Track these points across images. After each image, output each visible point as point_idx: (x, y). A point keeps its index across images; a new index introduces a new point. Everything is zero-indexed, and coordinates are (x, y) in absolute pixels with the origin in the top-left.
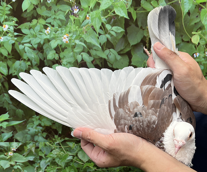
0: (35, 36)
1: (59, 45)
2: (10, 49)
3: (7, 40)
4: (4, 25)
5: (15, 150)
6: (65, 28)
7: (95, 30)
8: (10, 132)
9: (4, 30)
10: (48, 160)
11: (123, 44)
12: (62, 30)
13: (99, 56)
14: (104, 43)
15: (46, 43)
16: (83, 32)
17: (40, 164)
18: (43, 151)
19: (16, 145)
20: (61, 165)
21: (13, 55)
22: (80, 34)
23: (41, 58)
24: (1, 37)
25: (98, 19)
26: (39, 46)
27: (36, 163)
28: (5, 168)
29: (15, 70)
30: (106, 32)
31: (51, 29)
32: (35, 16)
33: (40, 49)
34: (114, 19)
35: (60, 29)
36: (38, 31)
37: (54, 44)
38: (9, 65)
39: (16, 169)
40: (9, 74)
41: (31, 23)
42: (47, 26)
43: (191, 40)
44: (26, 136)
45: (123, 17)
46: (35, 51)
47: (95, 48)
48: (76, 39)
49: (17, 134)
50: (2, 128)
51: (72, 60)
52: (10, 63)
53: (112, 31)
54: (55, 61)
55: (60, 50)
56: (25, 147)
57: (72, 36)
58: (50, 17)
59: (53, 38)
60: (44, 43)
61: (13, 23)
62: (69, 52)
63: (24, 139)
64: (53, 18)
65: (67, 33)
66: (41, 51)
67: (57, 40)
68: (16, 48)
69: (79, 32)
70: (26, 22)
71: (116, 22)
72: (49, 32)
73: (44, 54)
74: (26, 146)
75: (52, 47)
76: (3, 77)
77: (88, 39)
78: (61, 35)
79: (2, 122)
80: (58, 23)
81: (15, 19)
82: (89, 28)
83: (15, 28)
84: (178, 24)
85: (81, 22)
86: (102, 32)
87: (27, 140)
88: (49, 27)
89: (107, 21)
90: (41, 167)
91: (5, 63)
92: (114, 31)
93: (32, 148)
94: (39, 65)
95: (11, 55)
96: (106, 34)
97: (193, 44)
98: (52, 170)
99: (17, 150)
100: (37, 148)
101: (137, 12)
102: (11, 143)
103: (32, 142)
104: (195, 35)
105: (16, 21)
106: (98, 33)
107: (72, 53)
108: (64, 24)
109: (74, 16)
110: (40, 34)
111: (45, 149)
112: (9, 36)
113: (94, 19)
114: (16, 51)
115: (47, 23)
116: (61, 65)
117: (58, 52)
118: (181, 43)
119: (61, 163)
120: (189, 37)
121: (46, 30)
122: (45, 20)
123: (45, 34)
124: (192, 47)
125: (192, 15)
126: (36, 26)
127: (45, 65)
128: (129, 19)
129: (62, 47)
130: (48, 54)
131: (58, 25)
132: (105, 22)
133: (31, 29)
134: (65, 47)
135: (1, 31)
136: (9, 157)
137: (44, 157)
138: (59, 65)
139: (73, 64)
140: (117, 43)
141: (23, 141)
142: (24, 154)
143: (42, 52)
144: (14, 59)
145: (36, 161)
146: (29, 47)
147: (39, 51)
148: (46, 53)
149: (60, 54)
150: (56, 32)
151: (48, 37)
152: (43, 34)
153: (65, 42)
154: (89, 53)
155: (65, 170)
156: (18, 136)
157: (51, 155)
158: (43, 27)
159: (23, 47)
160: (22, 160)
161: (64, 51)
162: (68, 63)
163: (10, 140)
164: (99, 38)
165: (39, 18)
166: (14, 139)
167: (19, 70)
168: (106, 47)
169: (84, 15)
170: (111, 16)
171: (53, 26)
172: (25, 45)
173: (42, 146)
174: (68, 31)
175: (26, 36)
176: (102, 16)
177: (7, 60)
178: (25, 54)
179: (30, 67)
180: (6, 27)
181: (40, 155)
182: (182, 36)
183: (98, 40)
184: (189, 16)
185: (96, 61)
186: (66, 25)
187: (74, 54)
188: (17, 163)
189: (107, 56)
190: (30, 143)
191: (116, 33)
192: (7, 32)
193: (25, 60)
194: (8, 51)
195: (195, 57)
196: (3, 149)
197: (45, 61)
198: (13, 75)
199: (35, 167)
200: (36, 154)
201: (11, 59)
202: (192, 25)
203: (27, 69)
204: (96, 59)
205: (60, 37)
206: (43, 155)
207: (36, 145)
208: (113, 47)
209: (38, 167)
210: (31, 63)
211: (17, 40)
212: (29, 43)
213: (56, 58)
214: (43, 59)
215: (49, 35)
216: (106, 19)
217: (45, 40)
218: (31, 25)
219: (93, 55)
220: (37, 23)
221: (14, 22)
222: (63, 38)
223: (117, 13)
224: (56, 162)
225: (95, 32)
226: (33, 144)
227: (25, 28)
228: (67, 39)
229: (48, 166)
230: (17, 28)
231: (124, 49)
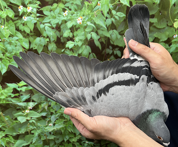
0: (54, 18)
1: (74, 26)
2: (32, 27)
3: (30, 20)
4: (28, 7)
5: (31, 108)
6: (80, 12)
7: (103, 15)
8: (28, 94)
9: (28, 11)
10: (57, 115)
11: (124, 26)
12: (77, 13)
13: (104, 35)
14: (109, 25)
15: (64, 23)
16: (94, 16)
17: (51, 118)
18: (54, 109)
19: (32, 104)
20: (67, 118)
21: (34, 33)
22: (92, 17)
23: (58, 36)
24: (25, 17)
25: (107, 6)
26: (58, 26)
27: (48, 117)
28: (22, 122)
29: (36, 45)
30: (112, 16)
31: (68, 12)
32: (56, 1)
33: (58, 28)
34: (119, 6)
35: (76, 12)
36: (58, 13)
37: (70, 25)
38: (30, 40)
39: (31, 123)
40: (31, 48)
41: (52, 6)
42: (65, 9)
43: (173, 25)
44: (41, 97)
45: (126, 5)
46: (54, 30)
47: (101, 29)
48: (88, 21)
49: (34, 96)
50: (21, 91)
51: (83, 38)
52: (31, 39)
53: (117, 15)
54: (69, 39)
55: (74, 29)
56: (39, 106)
57: (85, 19)
58: (69, 2)
59: (70, 20)
60: (62, 24)
61: (36, 6)
62: (81, 32)
63: (39, 99)
64: (71, 3)
65: (81, 16)
66: (58, 30)
67: (73, 21)
68: (37, 27)
69: (90, 15)
70: (47, 5)
71: (120, 9)
72: (67, 14)
73: (61, 32)
74: (41, 105)
75: (68, 26)
76: (24, 50)
77: (98, 21)
78: (76, 17)
79: (22, 87)
80: (74, 8)
81: (39, 3)
82: (99, 12)
83: (38, 10)
84: (166, 12)
85: (93, 7)
86: (108, 16)
87: (42, 101)
88: (66, 10)
89: (114, 8)
90: (52, 120)
91: (27, 39)
92: (118, 16)
93: (45, 106)
94: (56, 41)
95: (33, 32)
96: (111, 18)
97: (174, 28)
98: (60, 122)
99: (33, 109)
100: (49, 106)
101: (137, 2)
102: (28, 103)
103: (46, 102)
104: (176, 21)
105: (39, 4)
106: (105, 17)
107: (83, 32)
108: (79, 8)
109: (88, 2)
110: (59, 16)
111: (56, 106)
112: (32, 16)
113: (104, 6)
114: (37, 30)
115: (65, 7)
116: (74, 42)
117: (72, 31)
118: (166, 27)
119: (67, 117)
120: (172, 23)
121: (65, 12)
122: (64, 5)
123: (63, 16)
124: (173, 30)
125: (176, 6)
126: (56, 9)
127: (61, 41)
128: (130, 7)
129: (76, 28)
130: (64, 33)
131: (74, 9)
132: (112, 8)
133: (52, 12)
134: (78, 27)
135: (25, 12)
136: (26, 113)
137: (54, 113)
138: (72, 41)
139: (84, 41)
140: (119, 26)
141: (38, 101)
142: (38, 111)
143: (60, 31)
144: (35, 36)
145: (48, 116)
146: (49, 27)
147: (57, 30)
148: (62, 32)
149: (74, 32)
150: (73, 15)
151: (65, 18)
152: (62, 16)
153: (79, 23)
154: (97, 33)
155: (70, 122)
156: (34, 98)
157: (60, 111)
158: (62, 10)
159: (44, 26)
160: (37, 116)
161: (77, 31)
162: (79, 40)
163: (28, 101)
164: (106, 21)
165: (59, 3)
166: (31, 100)
167: (39, 45)
168: (110, 28)
169: (96, 2)
170: (117, 4)
171: (70, 10)
172: (45, 24)
173: (53, 105)
174: (82, 14)
175: (47, 17)
176: (110, 4)
177: (29, 36)
178: (45, 32)
179: (48, 43)
180: (30, 9)
181: (51, 111)
182: (167, 22)
183: (105, 23)
184: (175, 7)
185: (101, 39)
186: (81, 9)
187: (85, 33)
188: (32, 119)
189: (111, 35)
190: (44, 103)
191: (119, 17)
192: (30, 13)
193: (44, 37)
194: (30, 30)
195: (174, 37)
196: (21, 108)
197: (61, 38)
198: (34, 49)
199: (46, 121)
200: (48, 110)
201: (32, 36)
202: (176, 14)
203: (46, 45)
204: (102, 37)
205: (75, 19)
206: (54, 112)
207: (48, 104)
208: (115, 28)
209: (49, 121)
210: (50, 39)
211: (39, 20)
212: (49, 23)
213: (71, 36)
214: (59, 37)
215: (66, 17)
216: (113, 6)
217: (62, 21)
218: (52, 8)
219: (100, 34)
220: (58, 6)
221: (37, 4)
222: (77, 20)
223: (121, 2)
224: (63, 116)
225: (103, 16)
226: (47, 103)
227: (46, 10)
228: (81, 21)
229: (57, 119)
230: (40, 10)
231: (124, 30)
